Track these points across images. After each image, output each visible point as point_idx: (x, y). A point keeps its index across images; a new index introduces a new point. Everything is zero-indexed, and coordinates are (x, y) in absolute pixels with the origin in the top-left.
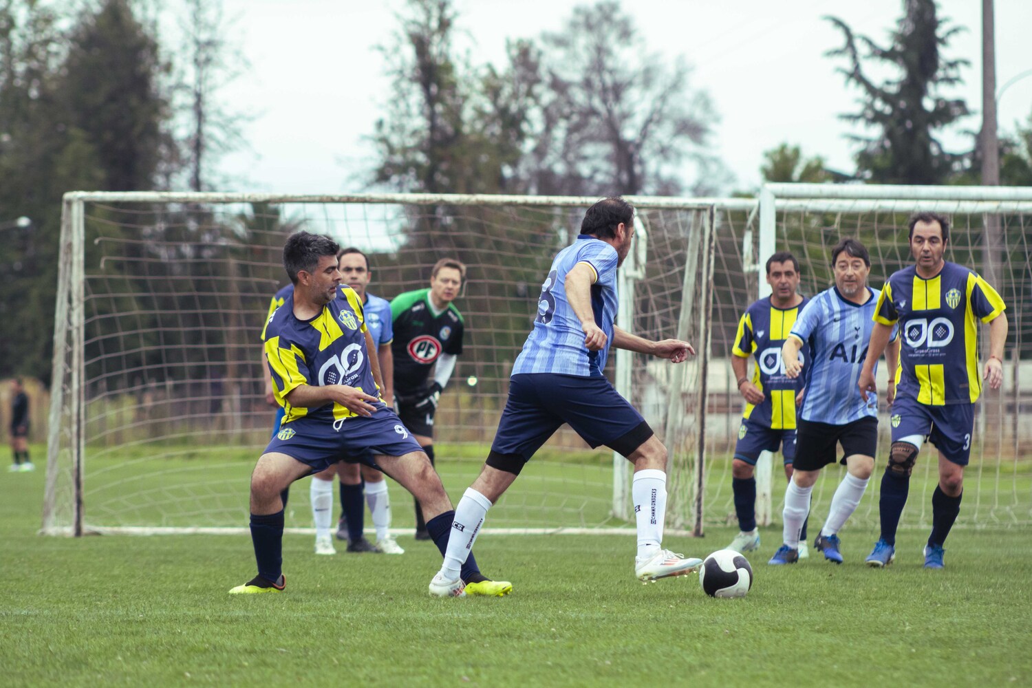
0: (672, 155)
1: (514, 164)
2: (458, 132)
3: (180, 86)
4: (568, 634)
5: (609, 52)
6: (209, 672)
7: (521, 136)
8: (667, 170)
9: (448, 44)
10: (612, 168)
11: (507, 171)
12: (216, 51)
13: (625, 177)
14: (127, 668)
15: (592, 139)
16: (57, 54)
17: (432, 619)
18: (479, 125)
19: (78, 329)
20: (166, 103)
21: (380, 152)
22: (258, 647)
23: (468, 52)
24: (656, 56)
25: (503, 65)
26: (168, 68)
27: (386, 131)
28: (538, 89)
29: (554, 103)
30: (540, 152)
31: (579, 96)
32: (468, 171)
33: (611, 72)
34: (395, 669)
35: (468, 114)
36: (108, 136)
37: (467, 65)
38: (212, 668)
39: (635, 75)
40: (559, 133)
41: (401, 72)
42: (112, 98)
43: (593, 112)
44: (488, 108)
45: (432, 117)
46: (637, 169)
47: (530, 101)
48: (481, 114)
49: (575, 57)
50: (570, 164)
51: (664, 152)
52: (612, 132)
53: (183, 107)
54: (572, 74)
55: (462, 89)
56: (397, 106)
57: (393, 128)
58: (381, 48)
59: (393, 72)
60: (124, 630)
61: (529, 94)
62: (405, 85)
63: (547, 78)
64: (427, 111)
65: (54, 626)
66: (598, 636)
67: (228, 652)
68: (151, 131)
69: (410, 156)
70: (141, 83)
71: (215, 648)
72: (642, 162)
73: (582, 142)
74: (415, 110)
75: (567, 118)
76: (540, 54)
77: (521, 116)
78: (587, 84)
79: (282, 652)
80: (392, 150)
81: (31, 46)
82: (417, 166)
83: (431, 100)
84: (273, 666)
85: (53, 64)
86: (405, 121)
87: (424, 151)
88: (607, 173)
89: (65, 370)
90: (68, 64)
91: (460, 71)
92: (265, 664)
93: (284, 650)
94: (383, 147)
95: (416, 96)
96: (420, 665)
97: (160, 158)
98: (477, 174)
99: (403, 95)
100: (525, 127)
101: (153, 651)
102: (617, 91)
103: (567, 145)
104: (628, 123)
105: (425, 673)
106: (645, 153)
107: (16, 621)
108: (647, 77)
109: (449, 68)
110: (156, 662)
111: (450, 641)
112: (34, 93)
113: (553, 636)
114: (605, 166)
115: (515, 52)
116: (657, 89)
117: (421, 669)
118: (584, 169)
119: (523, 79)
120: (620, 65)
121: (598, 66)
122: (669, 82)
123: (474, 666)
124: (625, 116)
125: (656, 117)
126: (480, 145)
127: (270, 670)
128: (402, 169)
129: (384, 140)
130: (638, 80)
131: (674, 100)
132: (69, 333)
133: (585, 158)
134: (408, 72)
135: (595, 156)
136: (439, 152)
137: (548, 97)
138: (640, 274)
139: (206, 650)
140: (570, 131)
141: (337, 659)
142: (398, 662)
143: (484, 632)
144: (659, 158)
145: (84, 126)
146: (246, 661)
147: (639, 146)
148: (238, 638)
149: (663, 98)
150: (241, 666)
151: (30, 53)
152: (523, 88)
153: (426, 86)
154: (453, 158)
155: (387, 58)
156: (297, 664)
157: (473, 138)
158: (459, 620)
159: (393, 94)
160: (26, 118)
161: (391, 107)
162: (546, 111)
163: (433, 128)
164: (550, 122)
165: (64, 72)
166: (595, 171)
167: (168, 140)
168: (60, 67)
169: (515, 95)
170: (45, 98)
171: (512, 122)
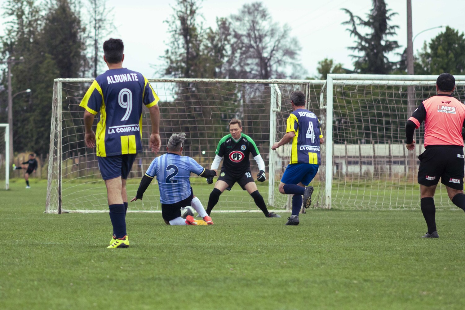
0: (283, 63)
1: (220, 67)
2: (198, 54)
3: (88, 37)
4: (265, 251)
5: (257, 23)
6: (129, 267)
7: (223, 56)
8: (280, 69)
9: (194, 20)
10: (259, 69)
11: (217, 70)
12: (103, 23)
13: (263, 72)
14: (96, 265)
15: (250, 57)
16: (40, 25)
17: (210, 246)
18: (206, 52)
19: (60, 132)
20: (83, 44)
21: (167, 62)
22: (145, 257)
23: (202, 23)
24: (276, 24)
25: (215, 28)
26: (84, 30)
27: (170, 54)
28: (229, 37)
29: (235, 43)
30: (230, 62)
31: (246, 40)
32: (202, 70)
33: (258, 30)
34: (202, 265)
35: (202, 47)
36: (61, 57)
37: (201, 28)
38: (129, 265)
39: (268, 32)
40: (238, 55)
41: (176, 31)
42: (62, 42)
43: (251, 46)
44: (210, 45)
45: (188, 49)
46: (269, 69)
47: (226, 42)
48: (207, 47)
49: (244, 25)
50: (241, 67)
51: (279, 62)
52: (259, 54)
53: (89, 45)
54: (243, 31)
55: (200, 38)
56: (174, 44)
57: (172, 53)
58: (168, 22)
59: (172, 31)
60: (91, 250)
61: (226, 39)
62: (177, 36)
63: (233, 33)
64: (186, 46)
65: (63, 248)
66: (277, 252)
67: (134, 258)
68: (78, 54)
69: (179, 64)
70: (73, 36)
71: (129, 257)
72: (270, 66)
73: (247, 58)
74: (181, 46)
75: (241, 49)
76: (230, 23)
77: (223, 48)
78: (249, 35)
79: (155, 259)
80: (172, 62)
81: (30, 22)
82: (182, 68)
83: (187, 42)
84: (153, 264)
85: (39, 29)
86: (177, 50)
87: (184, 62)
88: (257, 71)
89: (54, 148)
90: (45, 29)
91: (199, 30)
92: (150, 263)
93: (156, 258)
94: (168, 60)
95: (181, 40)
96: (211, 264)
97: (81, 65)
98: (205, 71)
99: (176, 40)
100: (224, 52)
101: (105, 259)
102: (260, 38)
103: (241, 59)
104: (264, 51)
105: (214, 267)
106: (272, 63)
107: (48, 247)
108: (272, 33)
109: (194, 29)
110: (107, 263)
111: (219, 254)
112: (31, 40)
113: (259, 252)
114: (256, 68)
115: (220, 23)
116: (276, 37)
117: (212, 265)
118: (248, 69)
119: (223, 33)
120: (261, 28)
121: (253, 28)
122: (281, 34)
123: (232, 264)
124: (264, 48)
125: (276, 48)
126: (206, 60)
127: (153, 266)
128: (176, 69)
129: (168, 58)
130: (269, 33)
131: (283, 42)
132: (56, 134)
133: (248, 64)
134: (178, 31)
135: (252, 64)
136: (190, 62)
137: (233, 40)
138: (279, 110)
139: (125, 258)
140: (242, 54)
141: (178, 261)
142: (202, 262)
143: (232, 251)
144: (277, 64)
145: (51, 52)
146: (142, 262)
147: (269, 60)
148: (136, 253)
149: (279, 41)
150: (141, 264)
151: (30, 24)
152: (224, 37)
153: (185, 37)
154: (196, 64)
155: (170, 25)
156: (162, 263)
157: (204, 57)
158: (221, 246)
159: (173, 40)
160: (29, 50)
161: (172, 45)
162: (232, 46)
163: (188, 53)
164: (234, 51)
165: (43, 32)
166: (252, 69)
167: (84, 58)
168: (41, 30)
169: (220, 40)
170: (36, 42)
171: (219, 50)
